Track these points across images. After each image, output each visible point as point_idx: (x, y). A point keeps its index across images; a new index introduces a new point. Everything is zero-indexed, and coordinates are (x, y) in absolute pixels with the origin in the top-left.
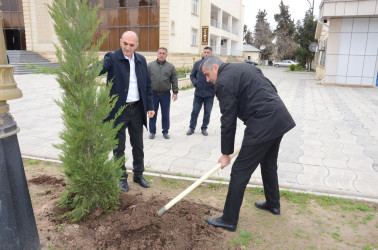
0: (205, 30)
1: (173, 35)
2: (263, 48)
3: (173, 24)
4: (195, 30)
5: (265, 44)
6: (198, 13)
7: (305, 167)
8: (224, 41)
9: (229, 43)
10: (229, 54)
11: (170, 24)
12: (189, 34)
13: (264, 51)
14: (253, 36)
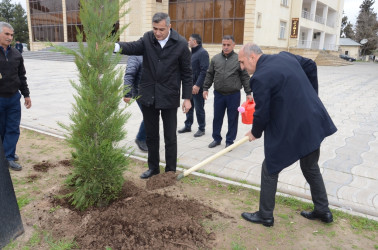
0: (295, 22)
1: (259, 27)
2: (364, 41)
3: (259, 16)
4: (283, 23)
5: (367, 37)
6: (289, 4)
7: (356, 179)
8: (317, 35)
9: (323, 36)
10: (321, 47)
11: (256, 17)
12: (277, 26)
13: (366, 45)
14: (353, 28)
